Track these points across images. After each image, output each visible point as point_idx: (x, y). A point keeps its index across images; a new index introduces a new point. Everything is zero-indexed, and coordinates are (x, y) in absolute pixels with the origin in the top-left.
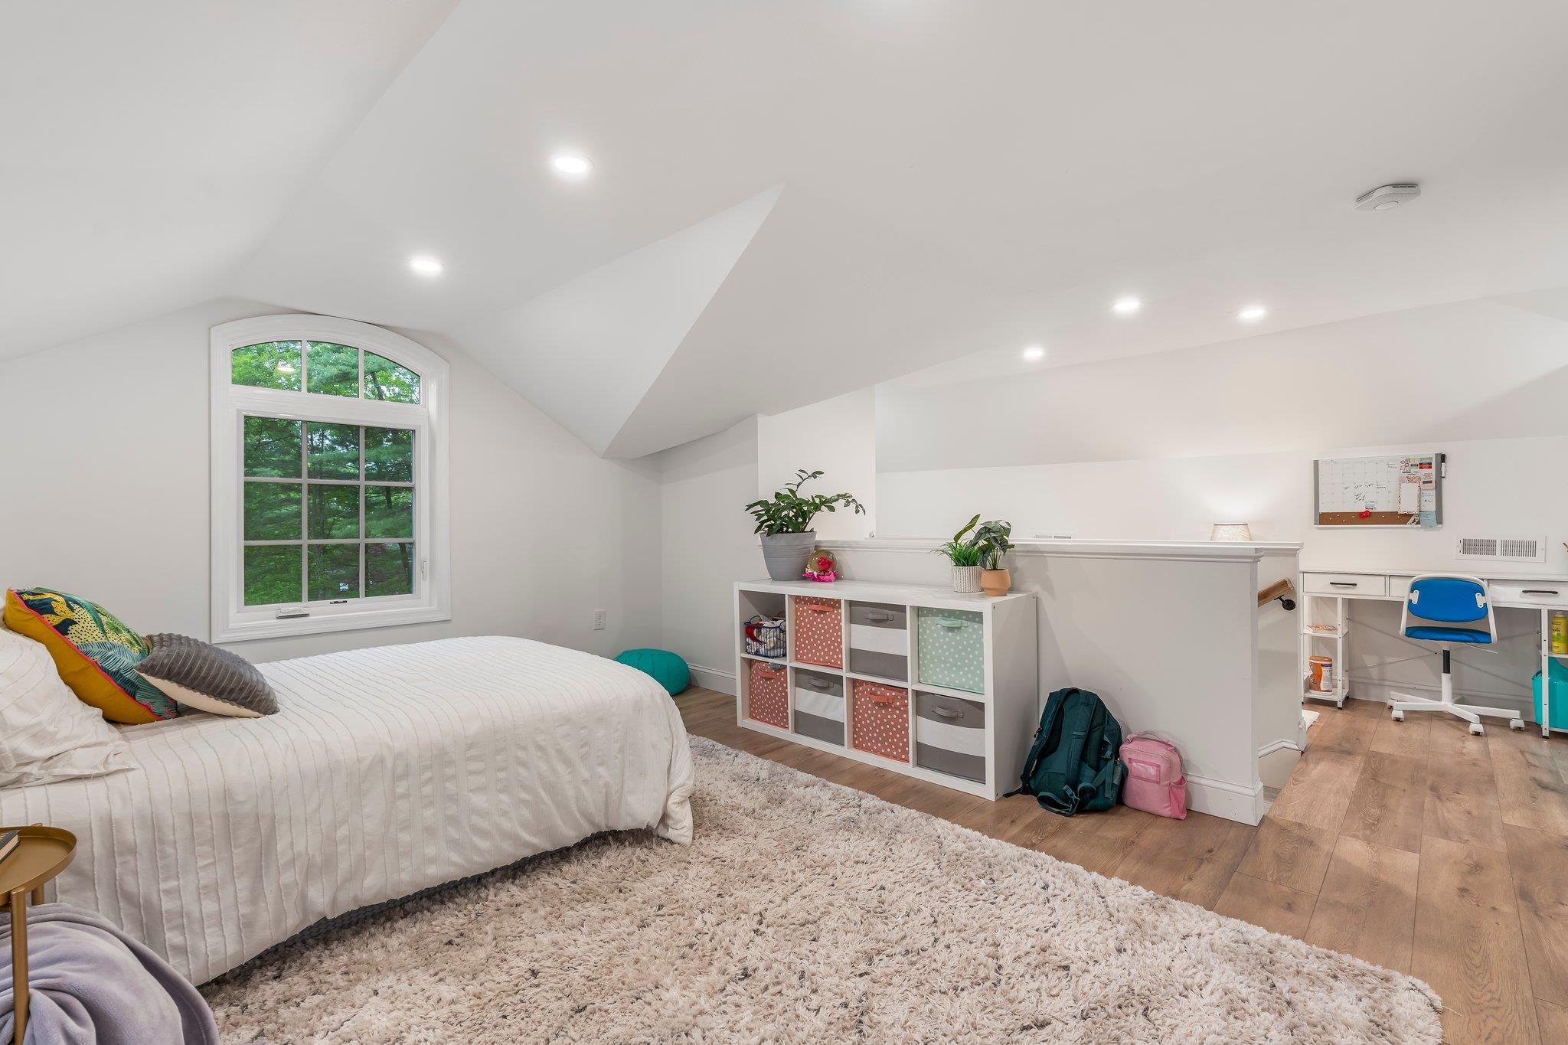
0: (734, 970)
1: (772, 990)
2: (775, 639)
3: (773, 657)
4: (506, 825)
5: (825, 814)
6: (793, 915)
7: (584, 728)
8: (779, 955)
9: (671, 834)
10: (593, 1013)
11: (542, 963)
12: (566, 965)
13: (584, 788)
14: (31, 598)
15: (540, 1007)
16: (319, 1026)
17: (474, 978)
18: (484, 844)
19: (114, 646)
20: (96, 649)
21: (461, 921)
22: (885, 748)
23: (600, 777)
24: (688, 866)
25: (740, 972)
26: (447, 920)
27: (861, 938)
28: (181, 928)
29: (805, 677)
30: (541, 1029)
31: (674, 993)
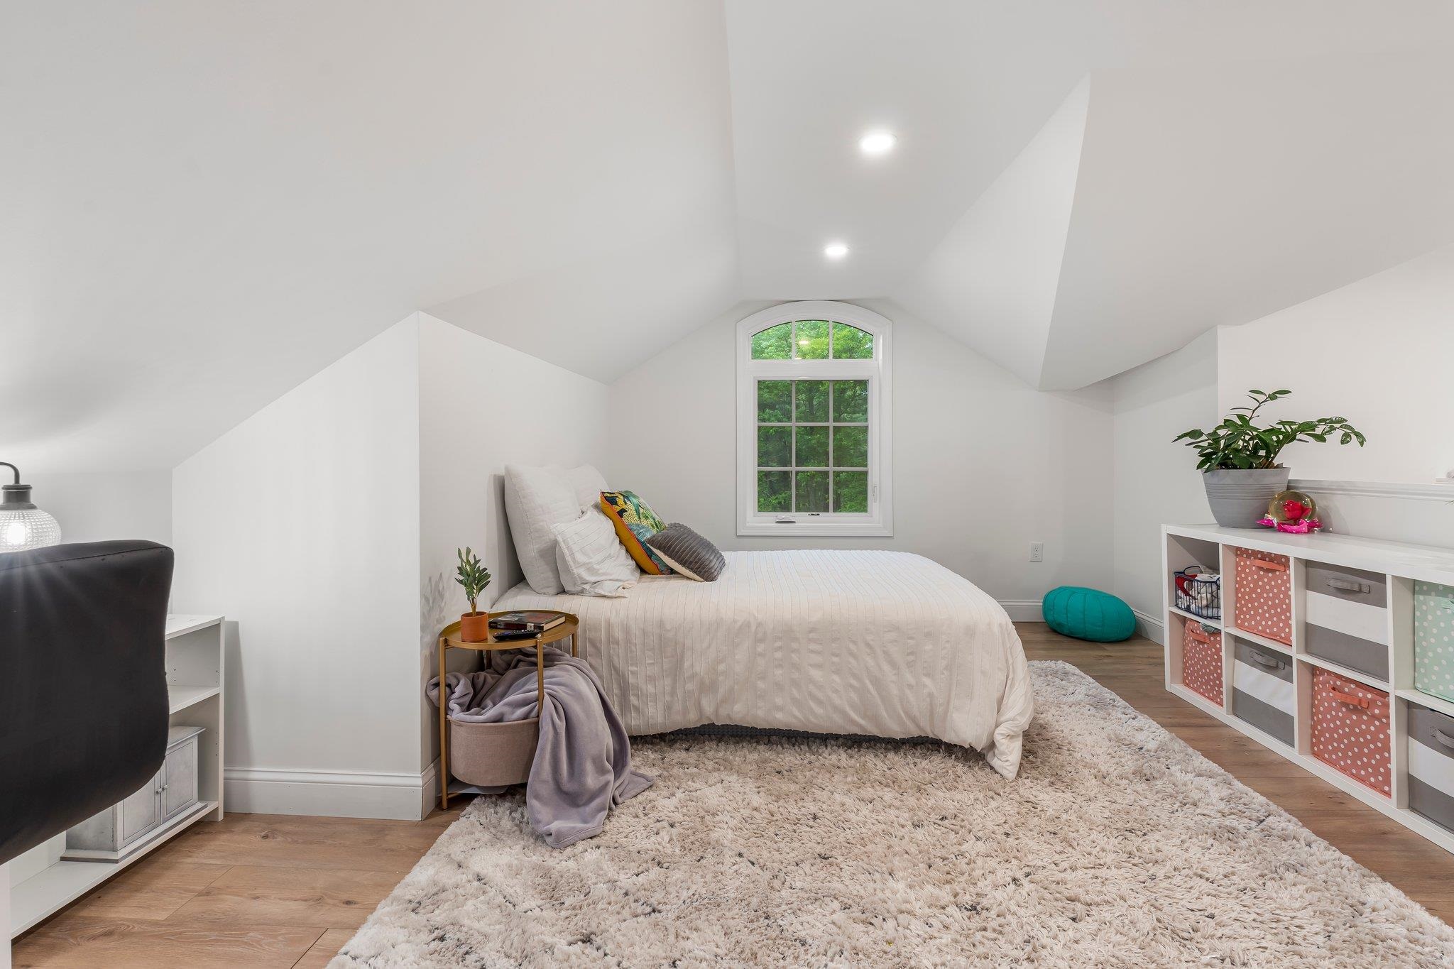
0: (967, 899)
1: (989, 934)
2: (1209, 596)
3: (1207, 617)
4: (837, 701)
5: (1198, 811)
6: (1068, 886)
7: (912, 638)
8: (1021, 912)
9: (995, 762)
10: (831, 865)
11: (825, 814)
12: (841, 824)
13: (908, 691)
14: (609, 495)
15: (802, 841)
16: (684, 785)
17: (777, 801)
18: (819, 711)
19: (643, 527)
20: (635, 528)
21: (797, 762)
22: (1358, 768)
23: (925, 686)
24: (995, 796)
25: (970, 903)
26: (789, 757)
27: (1135, 948)
28: (637, 696)
29: (1245, 649)
30: (792, 854)
31: (901, 886)
